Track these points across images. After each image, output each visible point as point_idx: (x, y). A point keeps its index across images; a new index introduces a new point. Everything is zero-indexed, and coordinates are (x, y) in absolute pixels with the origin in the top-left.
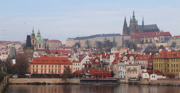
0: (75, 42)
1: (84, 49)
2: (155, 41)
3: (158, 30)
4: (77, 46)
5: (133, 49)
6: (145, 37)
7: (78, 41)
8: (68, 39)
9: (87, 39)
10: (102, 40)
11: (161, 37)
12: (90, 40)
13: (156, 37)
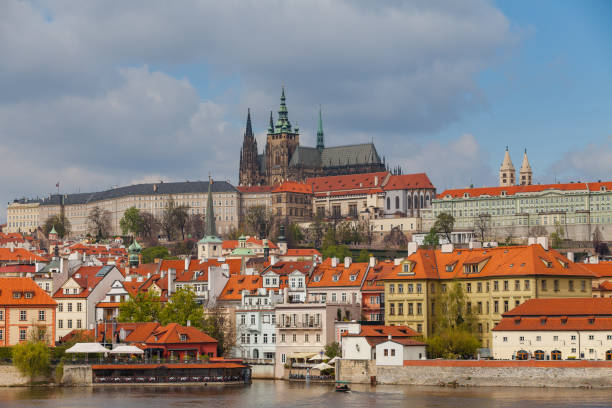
0: (46, 217)
1: (84, 242)
2: (371, 210)
3: (379, 167)
4: (53, 231)
5: (285, 245)
6: (328, 193)
7: (56, 210)
8: (16, 201)
9: (92, 201)
10: (154, 206)
11: (392, 195)
12: (107, 205)
13: (375, 196)
